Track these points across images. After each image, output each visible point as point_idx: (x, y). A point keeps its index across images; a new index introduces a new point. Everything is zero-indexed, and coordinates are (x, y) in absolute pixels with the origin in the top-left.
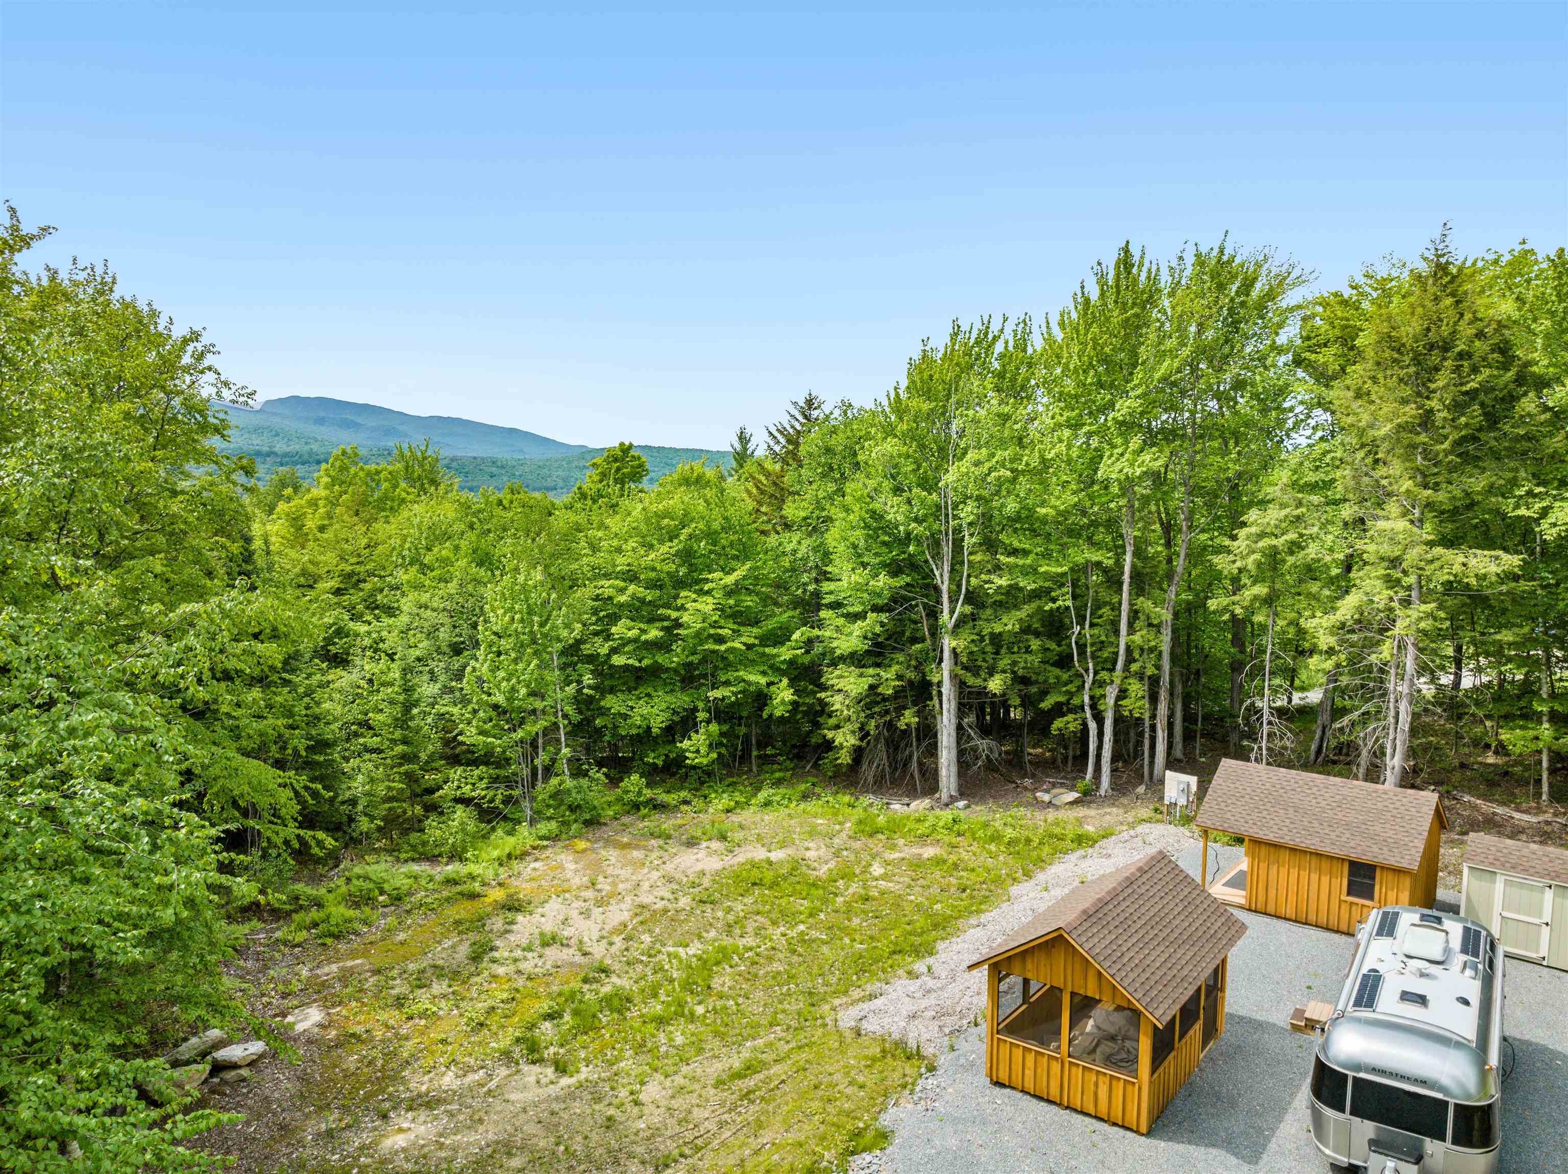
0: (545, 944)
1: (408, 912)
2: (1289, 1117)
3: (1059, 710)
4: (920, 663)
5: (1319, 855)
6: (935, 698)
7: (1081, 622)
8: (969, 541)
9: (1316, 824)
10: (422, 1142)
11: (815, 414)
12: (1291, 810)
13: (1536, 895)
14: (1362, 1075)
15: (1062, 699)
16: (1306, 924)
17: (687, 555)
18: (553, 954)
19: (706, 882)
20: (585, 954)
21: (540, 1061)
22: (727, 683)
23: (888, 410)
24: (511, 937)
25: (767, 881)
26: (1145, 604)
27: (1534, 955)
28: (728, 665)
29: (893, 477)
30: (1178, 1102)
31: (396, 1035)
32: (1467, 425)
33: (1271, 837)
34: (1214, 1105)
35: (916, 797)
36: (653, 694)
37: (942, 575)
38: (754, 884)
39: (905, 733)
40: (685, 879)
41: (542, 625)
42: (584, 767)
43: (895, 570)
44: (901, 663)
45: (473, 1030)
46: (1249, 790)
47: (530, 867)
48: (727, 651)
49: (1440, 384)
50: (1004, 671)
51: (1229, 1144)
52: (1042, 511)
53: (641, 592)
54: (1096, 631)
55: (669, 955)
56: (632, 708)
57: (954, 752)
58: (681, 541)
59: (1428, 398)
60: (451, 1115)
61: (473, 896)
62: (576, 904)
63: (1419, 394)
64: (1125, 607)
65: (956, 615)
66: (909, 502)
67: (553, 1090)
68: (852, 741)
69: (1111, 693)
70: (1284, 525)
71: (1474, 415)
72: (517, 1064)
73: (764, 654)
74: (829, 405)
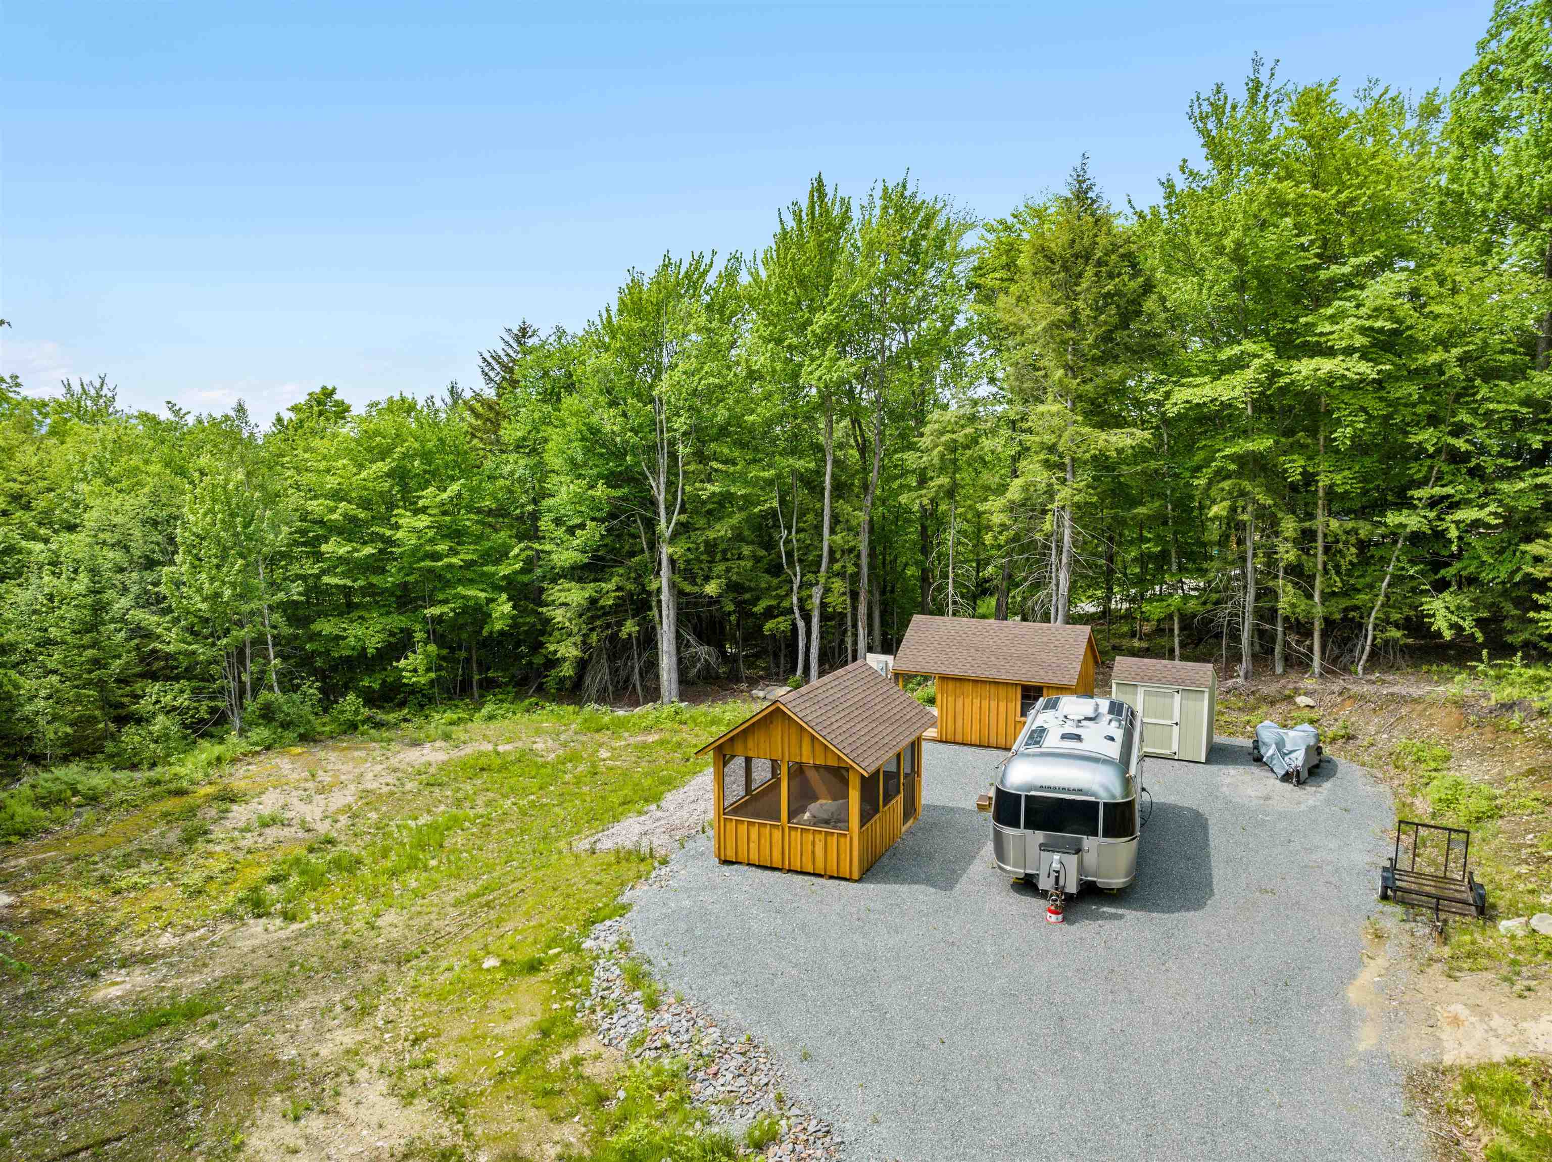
0: (266, 825)
1: (107, 810)
2: (977, 861)
3: (769, 614)
4: (640, 576)
5: (996, 683)
6: (655, 609)
7: (789, 529)
8: (681, 450)
9: (993, 658)
10: (139, 989)
11: (530, 342)
12: (972, 650)
13: (1167, 700)
14: (1033, 793)
15: (773, 603)
16: (988, 747)
17: (400, 475)
18: (273, 833)
19: (432, 770)
20: (309, 831)
21: (268, 914)
22: (446, 602)
23: (599, 327)
24: (227, 823)
25: (495, 766)
26: (845, 508)
27: (1167, 752)
28: (448, 584)
29: (609, 392)
30: (885, 860)
31: (102, 908)
32: (1105, 323)
33: (957, 672)
34: (915, 860)
35: (637, 704)
36: (367, 616)
37: (658, 485)
38: (482, 769)
39: (627, 643)
40: (410, 770)
41: (246, 526)
42: (296, 681)
43: (613, 480)
44: (622, 575)
45: (190, 897)
46: (937, 638)
47: (241, 770)
48: (442, 568)
49: (1084, 286)
50: (719, 577)
51: (929, 881)
52: (750, 418)
53: (352, 509)
54: (802, 535)
55: (398, 826)
56: (345, 630)
57: (674, 660)
58: (394, 460)
59: (1075, 299)
60: (171, 965)
61: (180, 793)
62: (294, 793)
63: (1068, 298)
64: (827, 512)
65: (672, 525)
66: (624, 415)
67: (282, 934)
68: (574, 652)
69: (817, 593)
70: (962, 422)
71: (1111, 315)
72: (242, 919)
73: (484, 574)
74: (545, 330)
